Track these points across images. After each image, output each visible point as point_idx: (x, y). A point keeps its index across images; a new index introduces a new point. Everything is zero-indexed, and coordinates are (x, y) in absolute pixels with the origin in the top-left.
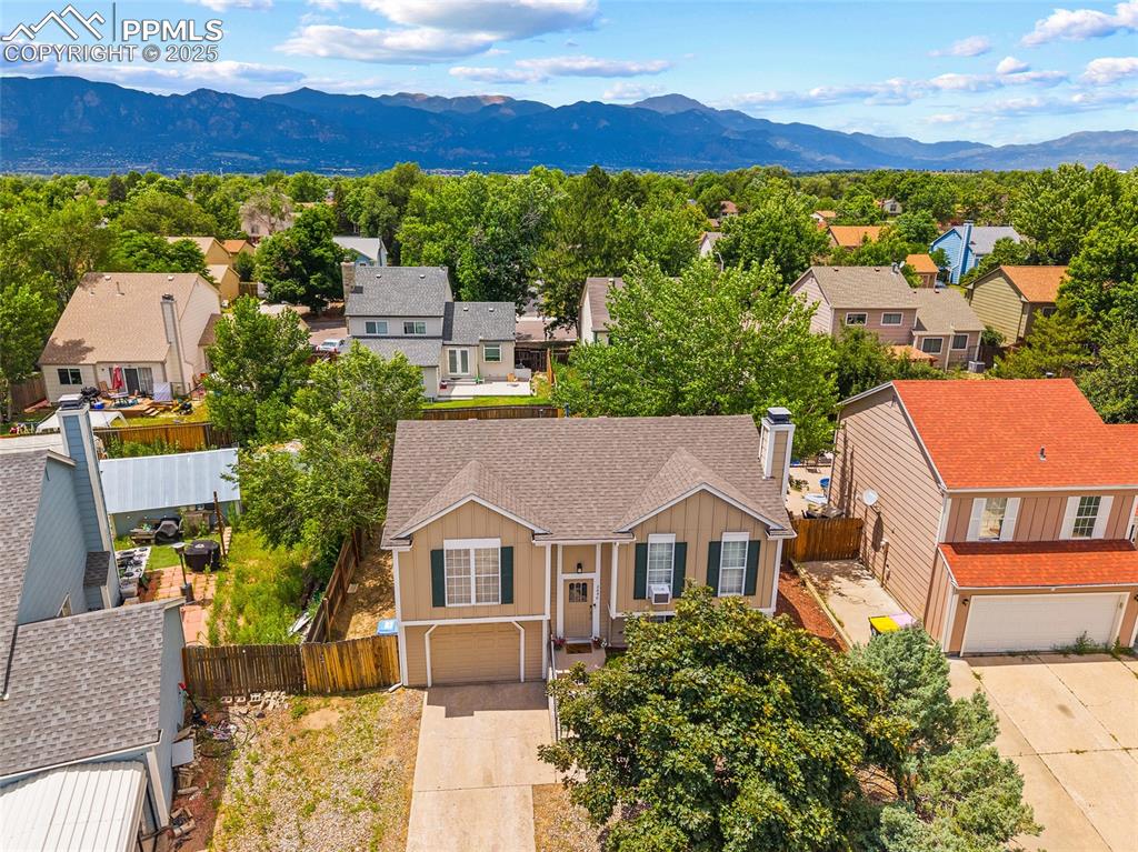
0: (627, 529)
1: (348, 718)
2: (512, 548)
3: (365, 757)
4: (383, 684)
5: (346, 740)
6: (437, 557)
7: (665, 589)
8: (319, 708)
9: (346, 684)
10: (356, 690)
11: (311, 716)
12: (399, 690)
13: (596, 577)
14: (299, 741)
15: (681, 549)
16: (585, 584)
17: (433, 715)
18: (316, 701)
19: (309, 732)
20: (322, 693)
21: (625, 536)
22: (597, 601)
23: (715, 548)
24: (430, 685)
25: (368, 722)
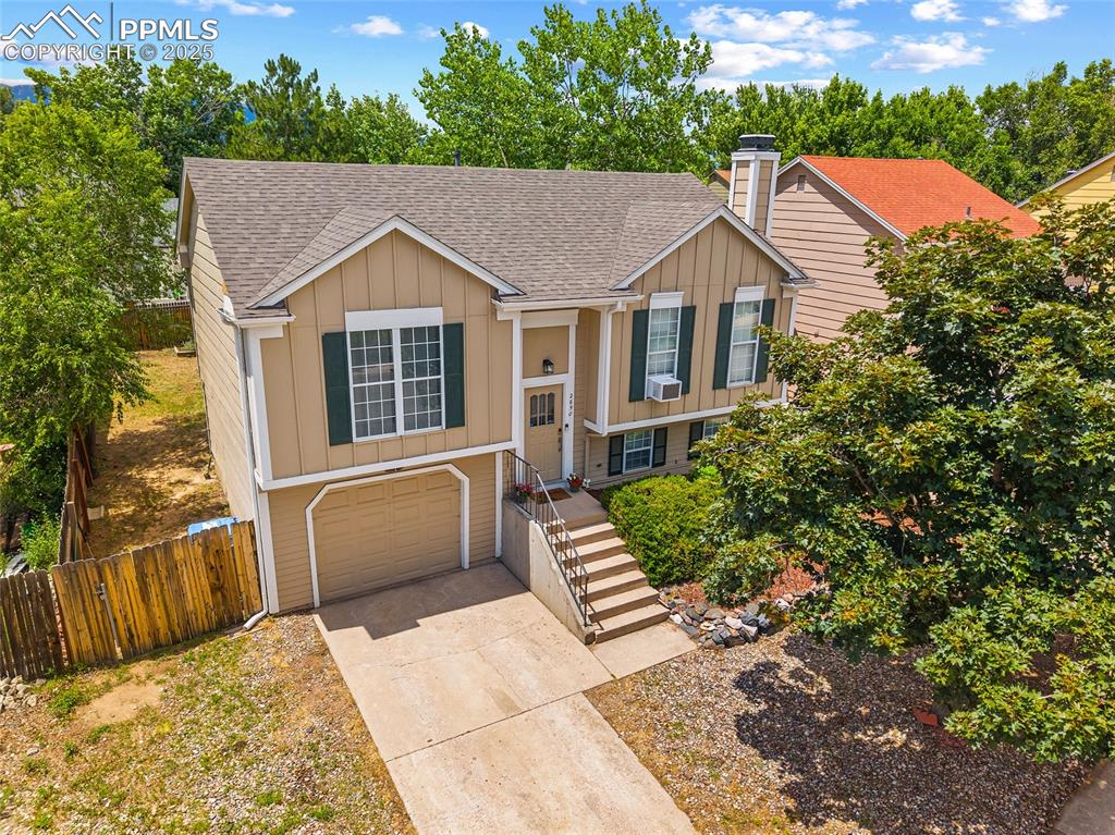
0: (625, 285)
1: (180, 689)
2: (462, 324)
3: (250, 737)
4: (228, 617)
5: (196, 722)
6: (333, 344)
8: (108, 687)
9: (154, 633)
10: (176, 642)
11: (96, 704)
12: (263, 624)
13: (567, 380)
14: (88, 752)
15: (688, 313)
16: (551, 396)
18: (98, 679)
19: (106, 728)
20: (105, 661)
21: (626, 293)
22: (569, 419)
23: (726, 311)
24: (317, 604)
25: (227, 683)
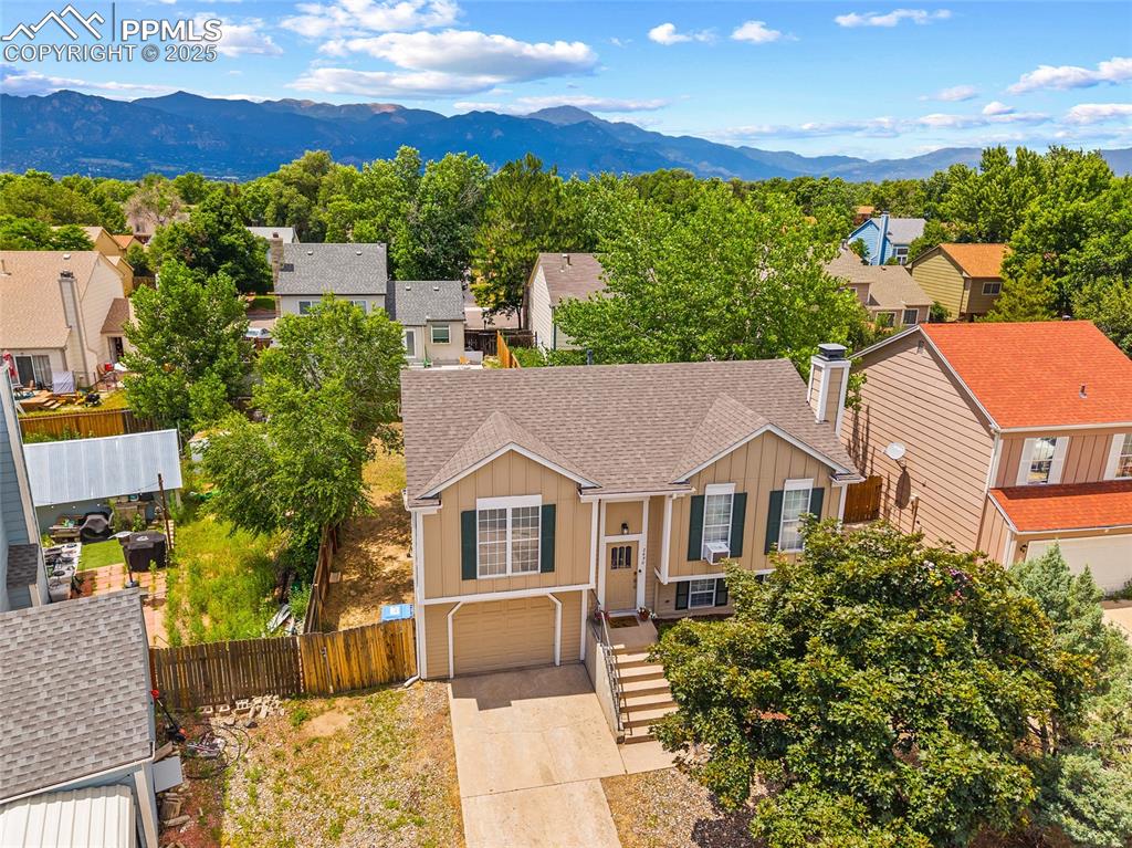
0: (683, 480)
1: (361, 720)
2: (554, 505)
3: (391, 763)
4: (396, 679)
5: (364, 745)
6: (468, 519)
7: (723, 547)
8: (322, 711)
9: (352, 680)
10: (364, 687)
11: (314, 720)
12: (417, 684)
13: (641, 539)
14: (306, 752)
15: (740, 500)
16: (629, 548)
17: (463, 710)
18: (318, 704)
19: (317, 739)
20: (322, 693)
21: (683, 487)
22: (642, 566)
23: (776, 499)
24: (452, 676)
25: (386, 723)
